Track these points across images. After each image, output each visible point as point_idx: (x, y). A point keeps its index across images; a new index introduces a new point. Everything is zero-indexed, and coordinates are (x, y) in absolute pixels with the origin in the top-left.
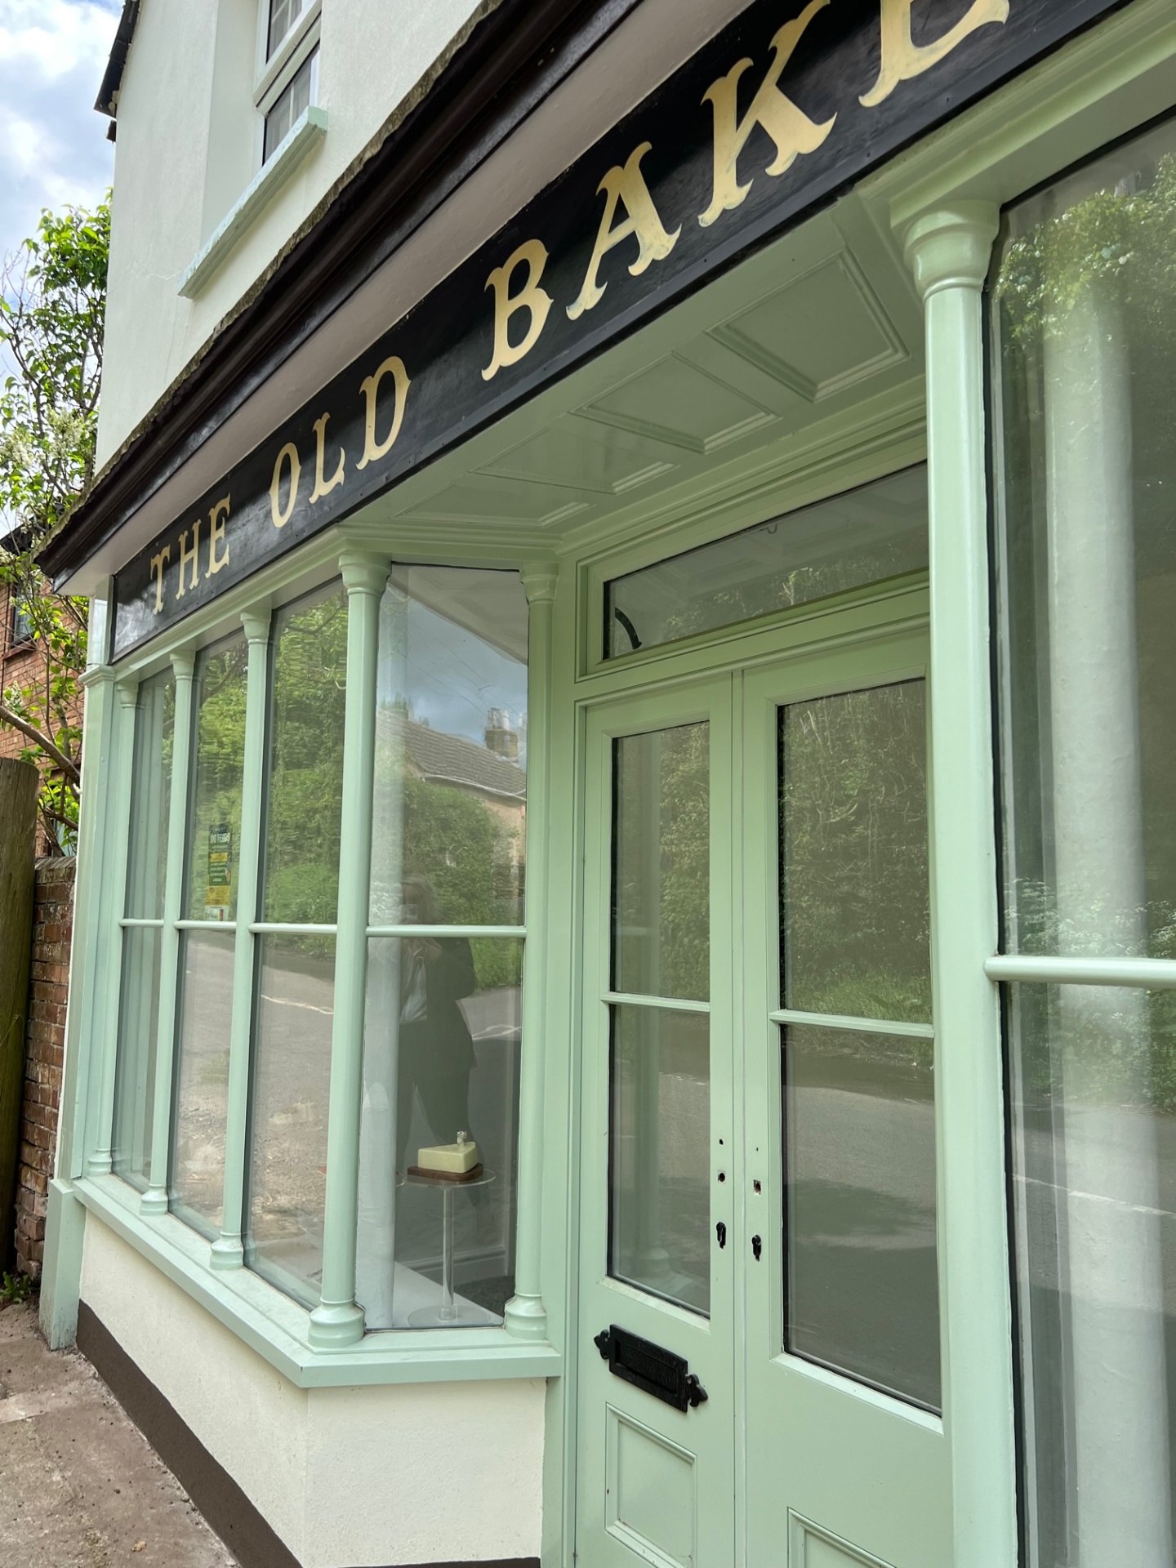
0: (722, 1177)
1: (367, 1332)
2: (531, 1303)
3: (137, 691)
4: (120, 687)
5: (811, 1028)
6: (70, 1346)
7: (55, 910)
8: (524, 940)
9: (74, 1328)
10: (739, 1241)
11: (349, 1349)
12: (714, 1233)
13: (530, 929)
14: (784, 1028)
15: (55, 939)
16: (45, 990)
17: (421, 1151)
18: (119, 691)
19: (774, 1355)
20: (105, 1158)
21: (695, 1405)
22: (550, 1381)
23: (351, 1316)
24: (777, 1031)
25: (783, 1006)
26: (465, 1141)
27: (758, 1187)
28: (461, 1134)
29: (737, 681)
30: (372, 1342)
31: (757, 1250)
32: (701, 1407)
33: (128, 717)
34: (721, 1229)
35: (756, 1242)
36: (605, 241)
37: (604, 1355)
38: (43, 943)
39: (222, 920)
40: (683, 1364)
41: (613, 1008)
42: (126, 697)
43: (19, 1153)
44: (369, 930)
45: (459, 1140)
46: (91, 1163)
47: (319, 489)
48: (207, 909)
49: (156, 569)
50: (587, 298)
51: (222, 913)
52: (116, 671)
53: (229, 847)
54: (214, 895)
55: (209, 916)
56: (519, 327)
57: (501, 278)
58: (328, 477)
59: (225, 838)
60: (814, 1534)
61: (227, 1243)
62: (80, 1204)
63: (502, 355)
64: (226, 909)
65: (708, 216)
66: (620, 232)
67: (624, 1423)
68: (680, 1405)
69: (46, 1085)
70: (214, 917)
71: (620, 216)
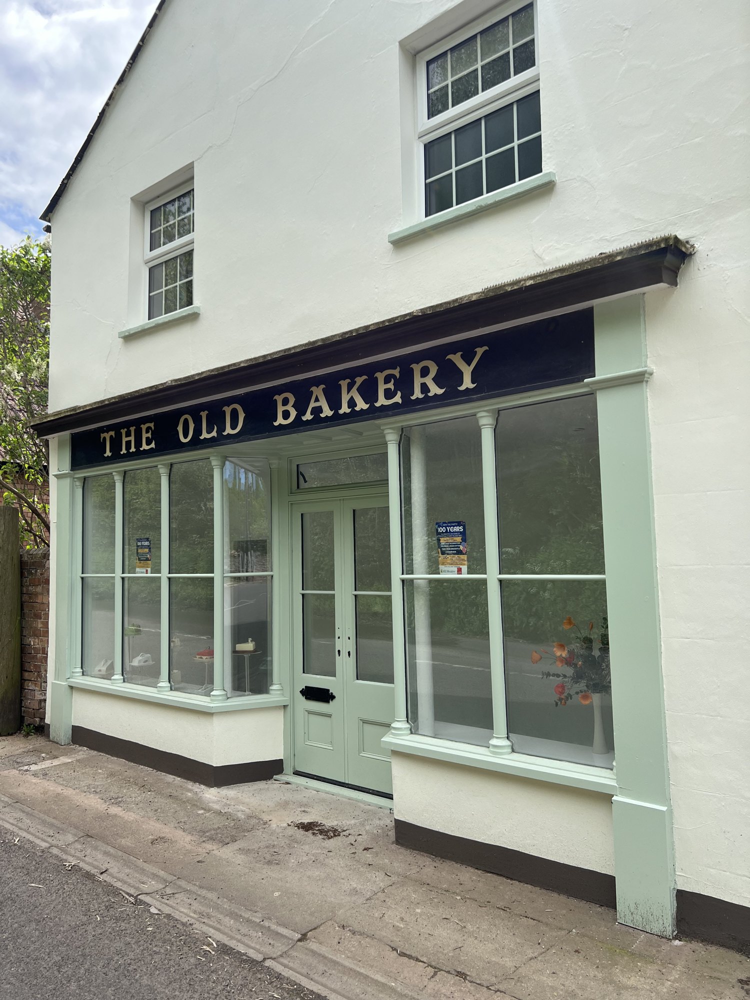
0: (339, 638)
1: (228, 698)
2: (278, 685)
3: (83, 481)
4: (75, 480)
5: (364, 596)
6: (69, 744)
7: (36, 571)
8: (272, 576)
9: (70, 737)
10: (344, 653)
11: (226, 702)
12: (337, 653)
13: (275, 573)
14: (356, 596)
15: (37, 584)
16: (33, 606)
17: (237, 645)
18: (75, 481)
19: (354, 681)
20: (79, 670)
21: (332, 700)
22: (285, 707)
23: (224, 693)
24: (354, 597)
25: (355, 590)
26: (251, 641)
27: (349, 638)
28: (250, 639)
29: (342, 502)
30: (229, 700)
31: (349, 655)
32: (334, 700)
33: (79, 492)
34: (339, 651)
35: (349, 653)
36: (312, 404)
37: (303, 695)
38: (28, 586)
39: (147, 573)
40: (328, 690)
41: (303, 595)
42: (79, 484)
43: (22, 675)
44: (225, 575)
45: (249, 641)
46: (73, 672)
47: (205, 435)
48: (137, 570)
49: (105, 439)
50: (308, 416)
51: (147, 571)
52: (75, 474)
53: (149, 547)
54: (141, 564)
55: (139, 572)
56: (286, 415)
57: (279, 399)
58: (208, 432)
59: (147, 543)
60: (365, 722)
61: (164, 684)
62: (71, 687)
63: (280, 421)
64: (149, 570)
65: (341, 412)
66: (317, 404)
67: (309, 712)
68: (328, 702)
69: (38, 646)
70: (142, 573)
71: (317, 400)
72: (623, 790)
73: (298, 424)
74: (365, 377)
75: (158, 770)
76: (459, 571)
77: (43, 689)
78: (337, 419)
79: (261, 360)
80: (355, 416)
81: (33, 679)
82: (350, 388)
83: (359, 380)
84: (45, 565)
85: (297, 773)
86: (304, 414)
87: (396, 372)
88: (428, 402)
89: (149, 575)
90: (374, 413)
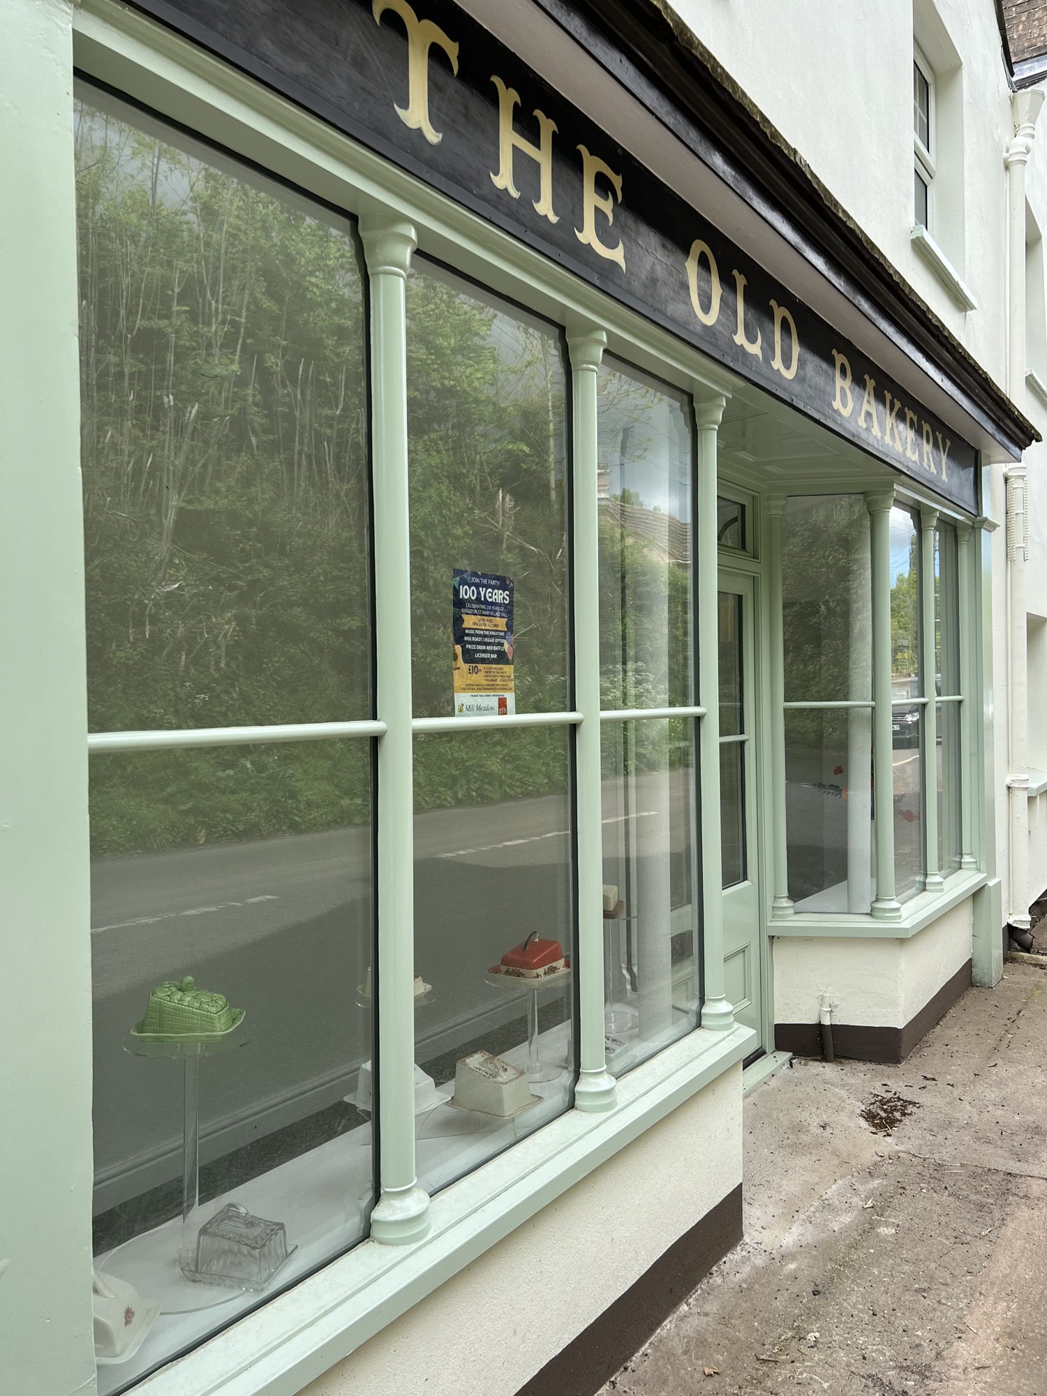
36: (865, 404)
39: (502, 713)
48: (461, 698)
51: (502, 704)
53: (508, 610)
54: (479, 678)
55: (469, 708)
59: (499, 596)
64: (510, 698)
70: (480, 710)
89: (512, 718)
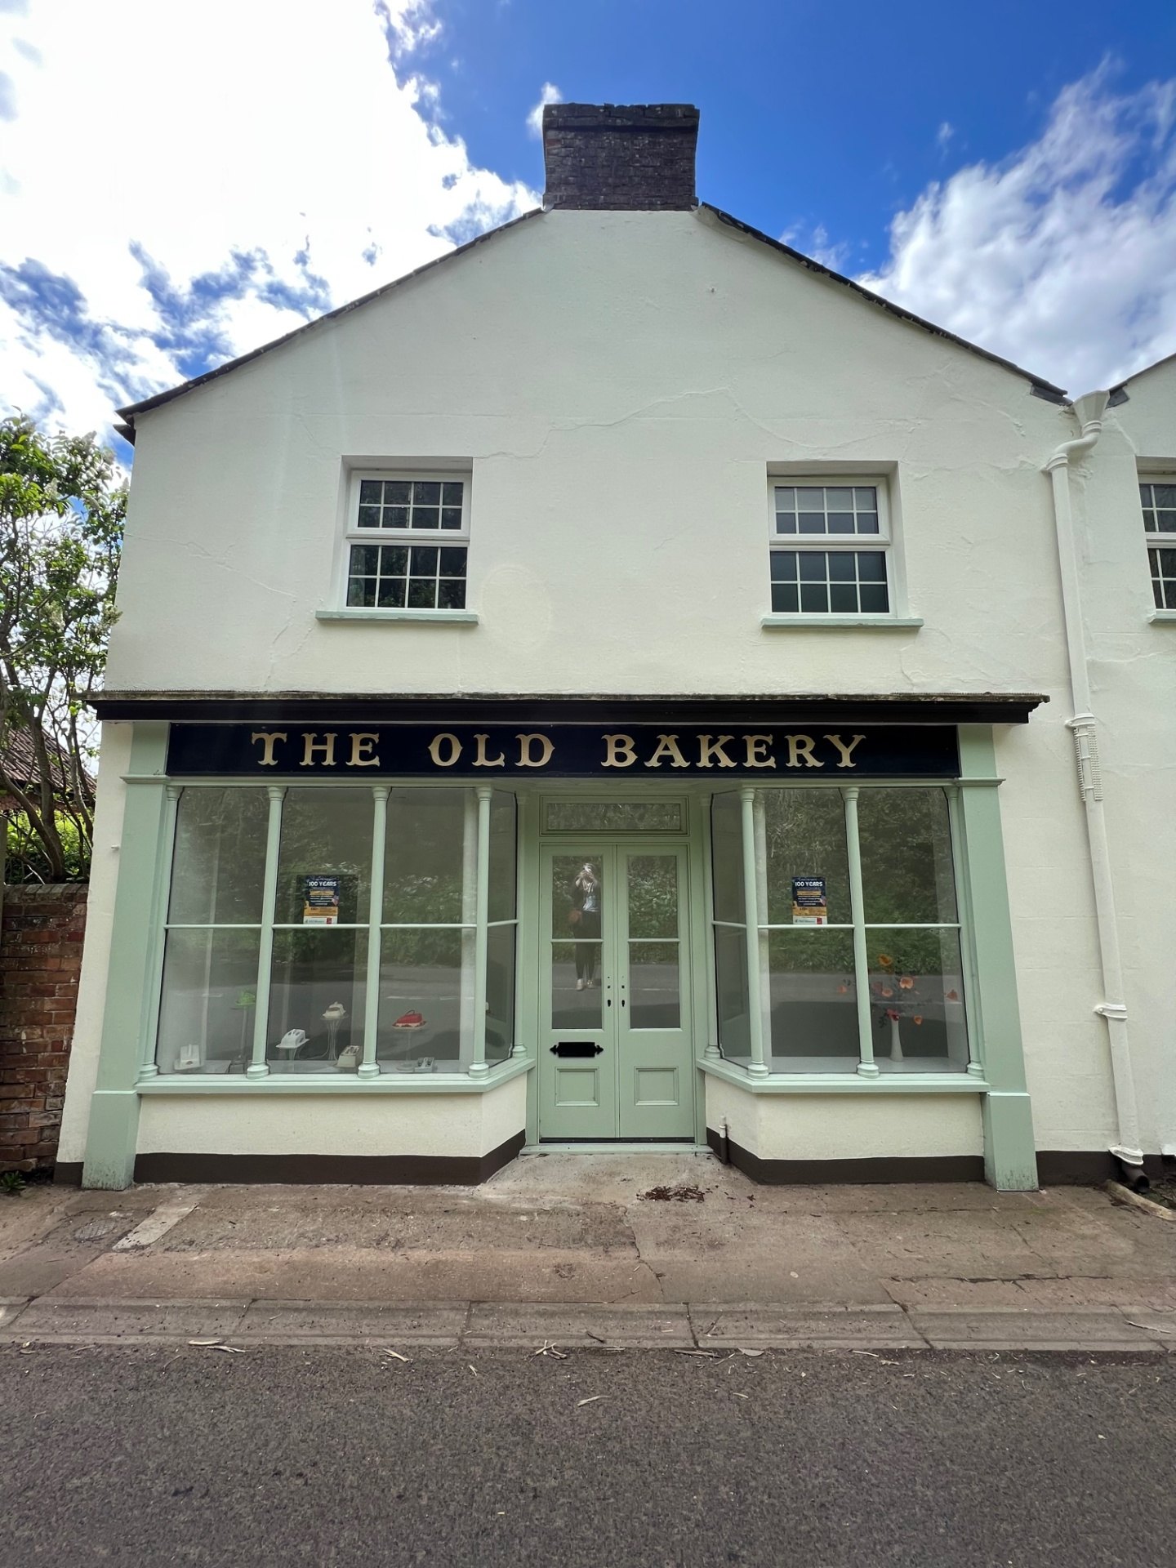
0: (608, 987)
1: (487, 1071)
2: (522, 1047)
6: (132, 1184)
7: (47, 921)
8: (516, 924)
9: (132, 1174)
10: (616, 1003)
12: (606, 1003)
13: (520, 921)
14: (631, 943)
15: (46, 941)
16: (32, 977)
19: (628, 1030)
20: (153, 1067)
21: (598, 1053)
22: (531, 1070)
24: (629, 944)
25: (631, 938)
27: (624, 987)
31: (622, 1004)
32: (601, 1053)
33: (173, 804)
34: (609, 1002)
35: (623, 1002)
36: (659, 752)
37: (555, 1053)
40: (593, 1044)
41: (554, 943)
47: (481, 761)
48: (307, 918)
49: (261, 742)
50: (653, 762)
51: (329, 920)
52: (172, 780)
53: (335, 889)
54: (317, 912)
56: (621, 757)
57: (611, 740)
58: (488, 758)
59: (330, 884)
60: (641, 1070)
61: (369, 1066)
62: (140, 1096)
63: (611, 761)
64: (335, 918)
65: (700, 765)
66: (666, 753)
67: (561, 1071)
68: (592, 1055)
69: (41, 1040)
71: (666, 748)
72: (994, 1088)
73: (638, 769)
74: (730, 737)
75: (362, 1183)
76: (819, 921)
77: (48, 1108)
78: (693, 771)
79: (624, 699)
80: (716, 771)
81: (23, 1096)
82: (711, 744)
83: (723, 739)
84: (71, 911)
85: (544, 1141)
86: (649, 759)
87: (769, 739)
88: (804, 771)
89: (334, 925)
90: (741, 771)
